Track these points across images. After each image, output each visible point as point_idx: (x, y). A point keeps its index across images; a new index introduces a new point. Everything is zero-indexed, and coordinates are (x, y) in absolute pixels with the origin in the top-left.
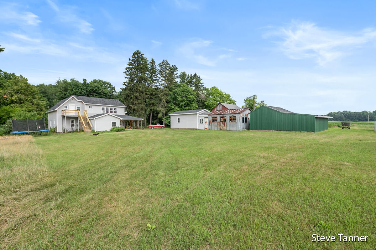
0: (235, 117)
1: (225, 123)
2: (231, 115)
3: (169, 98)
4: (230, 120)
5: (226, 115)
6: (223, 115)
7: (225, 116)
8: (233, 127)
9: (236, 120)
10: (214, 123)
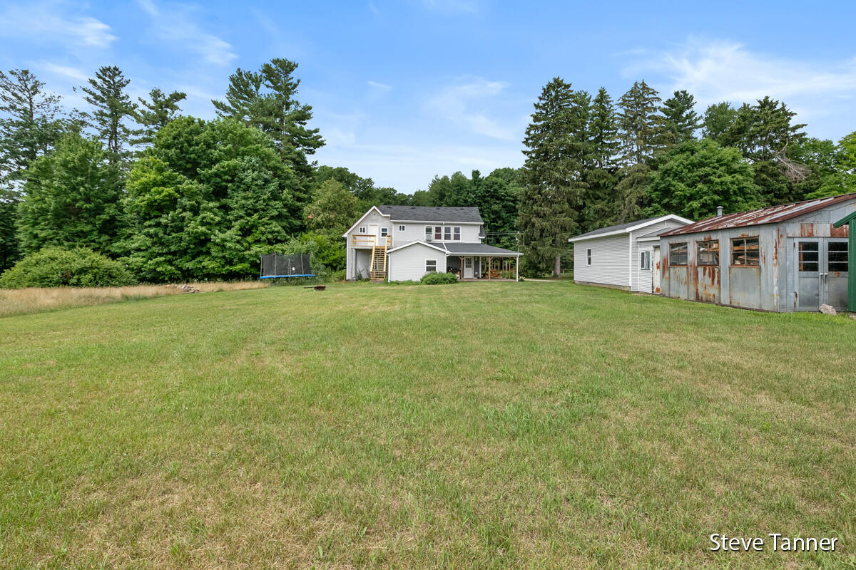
0: (755, 240)
1: (716, 270)
2: (737, 234)
3: (646, 191)
4: (736, 256)
5: (718, 236)
6: (707, 236)
7: (714, 237)
8: (745, 289)
9: (761, 259)
10: (677, 269)
